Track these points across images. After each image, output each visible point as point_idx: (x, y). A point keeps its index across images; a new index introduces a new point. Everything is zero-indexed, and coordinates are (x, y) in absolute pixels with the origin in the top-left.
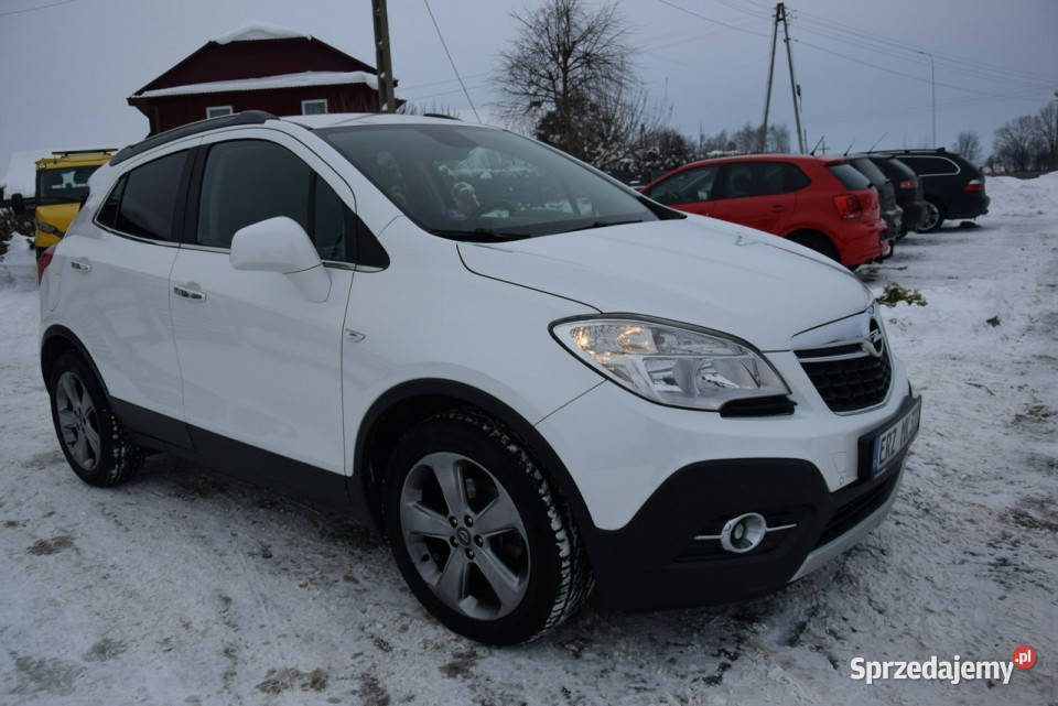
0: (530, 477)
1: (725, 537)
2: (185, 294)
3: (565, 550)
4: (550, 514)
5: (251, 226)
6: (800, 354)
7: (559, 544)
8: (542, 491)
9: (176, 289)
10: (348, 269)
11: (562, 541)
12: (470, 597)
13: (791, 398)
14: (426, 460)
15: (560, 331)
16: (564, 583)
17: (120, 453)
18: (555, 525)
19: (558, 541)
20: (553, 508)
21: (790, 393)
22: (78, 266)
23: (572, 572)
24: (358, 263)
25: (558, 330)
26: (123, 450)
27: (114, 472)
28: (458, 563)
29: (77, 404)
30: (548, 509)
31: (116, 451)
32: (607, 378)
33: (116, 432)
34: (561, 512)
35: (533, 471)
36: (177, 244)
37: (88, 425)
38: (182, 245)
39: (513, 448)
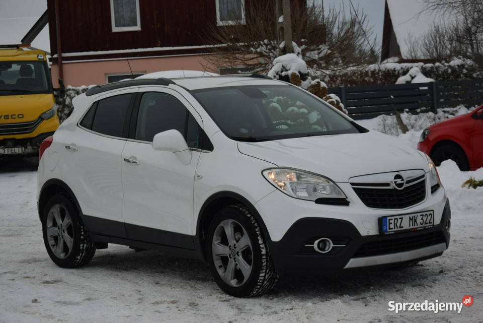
0: (253, 225)
1: (315, 245)
2: (129, 161)
3: (264, 252)
4: (259, 238)
5: (163, 133)
6: (352, 184)
7: (262, 249)
8: (257, 230)
9: (125, 159)
10: (199, 151)
11: (263, 248)
12: (235, 279)
13: (348, 200)
14: (222, 224)
15: (265, 173)
16: (264, 264)
17: (83, 246)
18: (260, 242)
19: (261, 248)
20: (260, 236)
21: (347, 198)
22: (69, 148)
23: (267, 261)
24: (202, 149)
25: (264, 173)
26: (85, 246)
27: (79, 257)
28: (231, 265)
29: (59, 222)
30: (258, 236)
31: (81, 245)
32: (277, 188)
33: (83, 235)
34: (263, 237)
35: (255, 223)
36: (126, 139)
37: (66, 233)
38: (128, 139)
39: (249, 215)
